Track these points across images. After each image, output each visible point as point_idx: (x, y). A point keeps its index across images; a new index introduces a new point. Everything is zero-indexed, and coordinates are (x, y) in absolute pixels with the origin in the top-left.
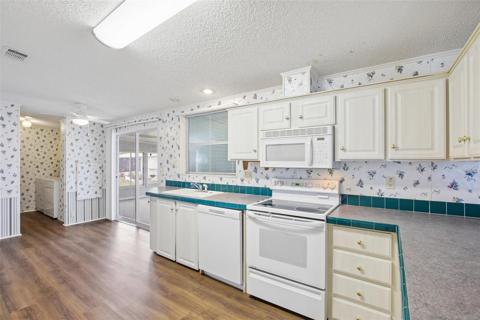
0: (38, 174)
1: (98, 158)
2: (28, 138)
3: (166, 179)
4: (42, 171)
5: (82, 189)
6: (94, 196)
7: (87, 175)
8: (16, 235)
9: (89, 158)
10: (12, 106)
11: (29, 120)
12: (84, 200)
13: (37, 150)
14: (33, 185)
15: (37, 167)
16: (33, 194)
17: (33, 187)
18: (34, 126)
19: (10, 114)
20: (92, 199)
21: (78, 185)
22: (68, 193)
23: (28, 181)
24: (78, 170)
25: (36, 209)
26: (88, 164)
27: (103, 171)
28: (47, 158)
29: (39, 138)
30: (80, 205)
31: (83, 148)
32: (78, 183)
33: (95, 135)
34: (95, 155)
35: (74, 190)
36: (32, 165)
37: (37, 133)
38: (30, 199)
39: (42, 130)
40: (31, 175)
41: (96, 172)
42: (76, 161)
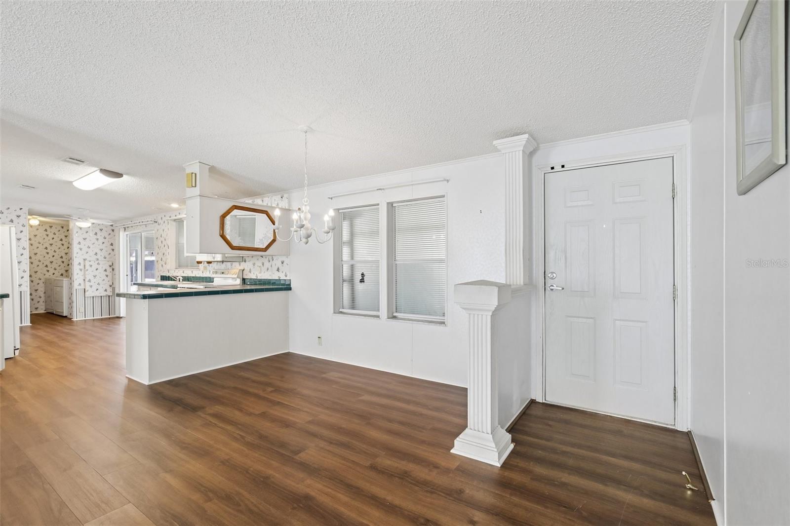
0: (47, 274)
1: (108, 257)
2: (35, 236)
3: (161, 275)
4: (52, 271)
5: (91, 286)
6: (104, 294)
7: (96, 273)
8: (26, 325)
9: (98, 256)
10: (21, 209)
11: (36, 218)
12: (93, 297)
13: (46, 248)
14: (41, 284)
15: (47, 266)
16: (42, 295)
17: (42, 287)
18: (42, 224)
19: (18, 216)
20: (101, 297)
21: (87, 282)
22: (76, 289)
23: (36, 281)
24: (86, 269)
25: (45, 310)
26: (97, 262)
27: (113, 269)
28: (57, 256)
29: (47, 235)
30: (89, 302)
31: (91, 246)
32: (87, 280)
33: (104, 234)
34: (104, 253)
35: (82, 287)
36: (40, 264)
37: (46, 230)
38: (39, 299)
39: (51, 227)
40: (39, 275)
41: (105, 270)
42: (85, 260)
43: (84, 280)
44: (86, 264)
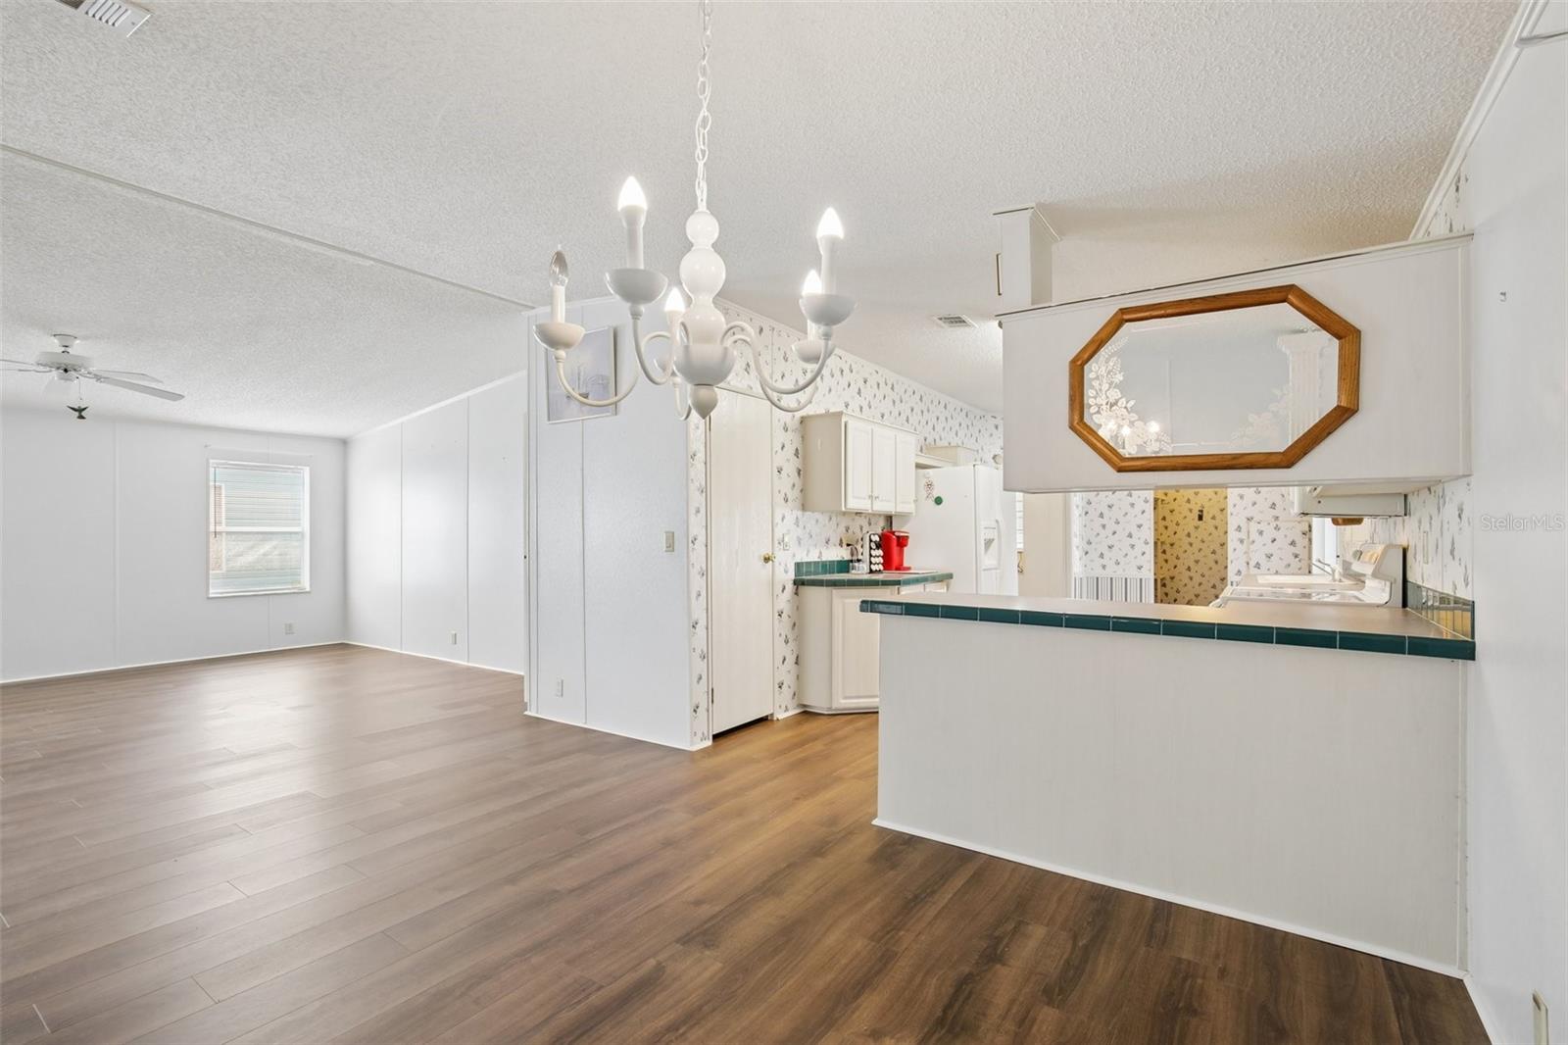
24: (1252, 539)
26: (1274, 524)
41: (1293, 543)
42: (1249, 519)
43: (1248, 564)
44: (1251, 530)
